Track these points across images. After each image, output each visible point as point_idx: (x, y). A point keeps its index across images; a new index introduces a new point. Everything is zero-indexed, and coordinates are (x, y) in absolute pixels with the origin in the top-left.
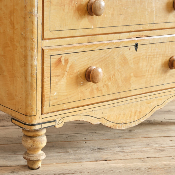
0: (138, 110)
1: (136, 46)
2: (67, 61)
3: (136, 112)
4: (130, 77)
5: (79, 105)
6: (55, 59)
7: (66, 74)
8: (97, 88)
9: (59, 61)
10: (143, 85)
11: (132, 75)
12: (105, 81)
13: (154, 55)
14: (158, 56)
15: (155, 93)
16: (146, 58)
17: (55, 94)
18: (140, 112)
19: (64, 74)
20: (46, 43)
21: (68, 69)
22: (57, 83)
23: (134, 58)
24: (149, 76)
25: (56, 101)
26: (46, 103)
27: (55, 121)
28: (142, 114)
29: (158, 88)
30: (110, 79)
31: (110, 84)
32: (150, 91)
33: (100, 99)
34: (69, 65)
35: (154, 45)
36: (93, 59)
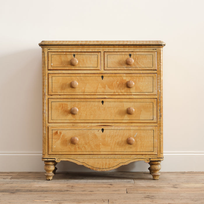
0: (108, 163)
1: (103, 130)
2: (61, 133)
3: (106, 164)
4: (100, 145)
5: (68, 154)
6: (54, 132)
7: (60, 138)
8: (79, 147)
9: (57, 133)
10: (109, 150)
11: (101, 144)
12: (83, 145)
13: (116, 135)
14: (118, 136)
15: (118, 155)
16: (110, 136)
17: (55, 147)
18: (109, 164)
19: (59, 139)
20: (50, 124)
21: (61, 137)
22: (55, 142)
23: (101, 136)
24: (113, 146)
25: (55, 150)
26: (50, 150)
27: (55, 158)
28: (111, 165)
29: (120, 153)
30: (86, 144)
31: (86, 146)
32: (114, 154)
33: (80, 153)
34: (62, 135)
35: (115, 131)
36: (75, 134)
